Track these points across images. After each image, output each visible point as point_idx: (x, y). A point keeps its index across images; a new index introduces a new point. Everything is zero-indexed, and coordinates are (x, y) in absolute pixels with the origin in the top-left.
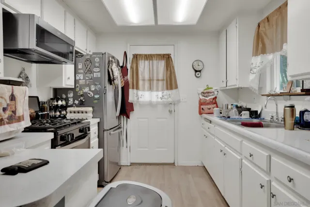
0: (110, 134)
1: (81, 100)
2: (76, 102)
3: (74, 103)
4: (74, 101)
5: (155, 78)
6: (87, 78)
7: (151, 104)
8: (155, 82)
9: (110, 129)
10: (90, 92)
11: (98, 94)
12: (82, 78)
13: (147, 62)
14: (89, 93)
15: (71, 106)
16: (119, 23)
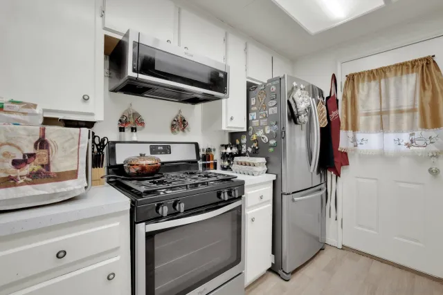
0: (293, 200)
1: (254, 148)
2: (250, 150)
3: (247, 151)
4: (247, 148)
5: (392, 109)
6: (261, 117)
7: (382, 155)
8: (392, 116)
9: (293, 193)
10: (264, 136)
11: (275, 139)
12: (255, 118)
13: (373, 83)
14: (263, 138)
15: (244, 155)
16: (313, 30)
